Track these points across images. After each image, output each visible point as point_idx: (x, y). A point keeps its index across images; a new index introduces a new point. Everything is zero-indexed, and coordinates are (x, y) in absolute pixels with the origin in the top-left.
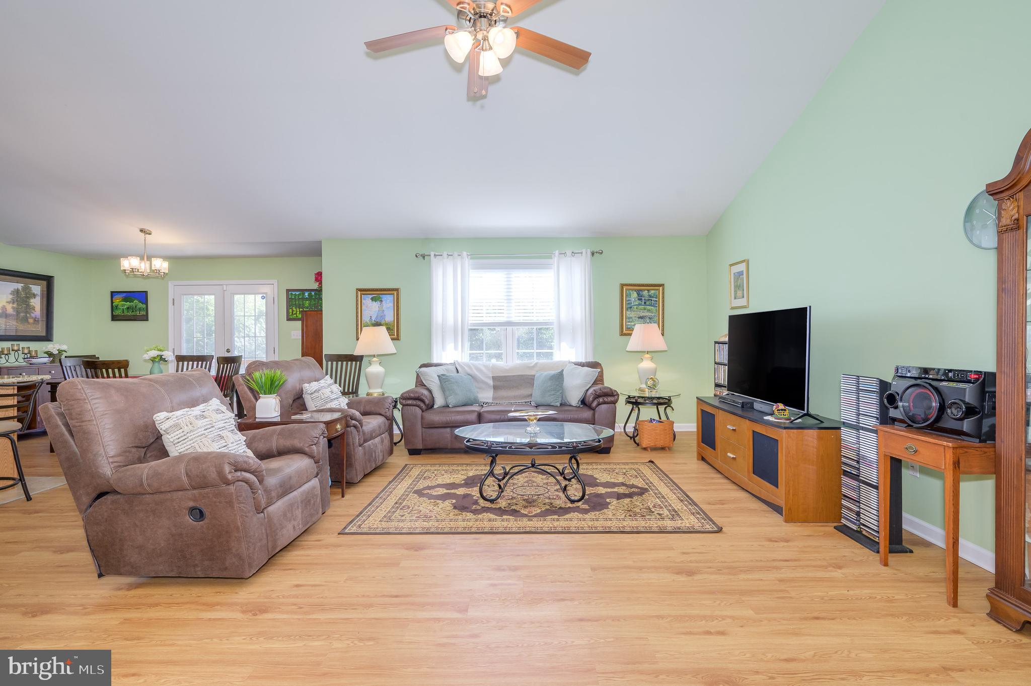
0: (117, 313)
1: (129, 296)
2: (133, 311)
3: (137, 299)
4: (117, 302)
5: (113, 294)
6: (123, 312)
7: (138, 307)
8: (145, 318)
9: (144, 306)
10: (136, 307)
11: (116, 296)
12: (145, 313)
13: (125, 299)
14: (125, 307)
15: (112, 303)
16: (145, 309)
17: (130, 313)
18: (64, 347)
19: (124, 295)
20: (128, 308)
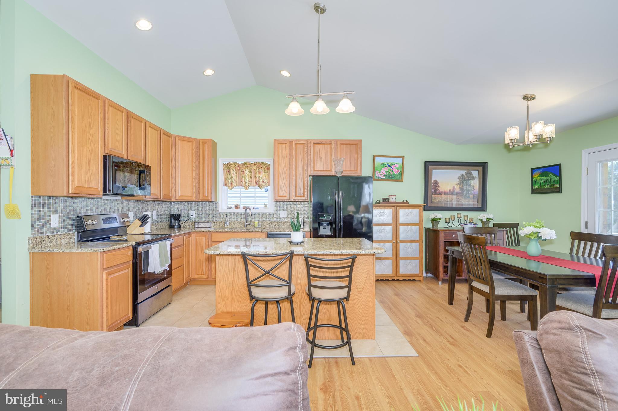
0: (536, 186)
1: (546, 170)
2: (548, 185)
3: (552, 173)
4: (536, 177)
5: (533, 170)
6: (540, 186)
7: (552, 180)
8: (559, 190)
9: (558, 179)
10: (551, 180)
11: (535, 173)
12: (558, 186)
13: (542, 175)
14: (542, 181)
15: (532, 178)
16: (558, 182)
17: (546, 187)
18: (491, 216)
19: (541, 170)
20: (544, 182)
